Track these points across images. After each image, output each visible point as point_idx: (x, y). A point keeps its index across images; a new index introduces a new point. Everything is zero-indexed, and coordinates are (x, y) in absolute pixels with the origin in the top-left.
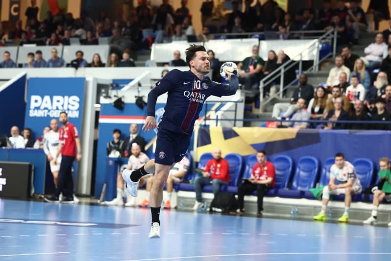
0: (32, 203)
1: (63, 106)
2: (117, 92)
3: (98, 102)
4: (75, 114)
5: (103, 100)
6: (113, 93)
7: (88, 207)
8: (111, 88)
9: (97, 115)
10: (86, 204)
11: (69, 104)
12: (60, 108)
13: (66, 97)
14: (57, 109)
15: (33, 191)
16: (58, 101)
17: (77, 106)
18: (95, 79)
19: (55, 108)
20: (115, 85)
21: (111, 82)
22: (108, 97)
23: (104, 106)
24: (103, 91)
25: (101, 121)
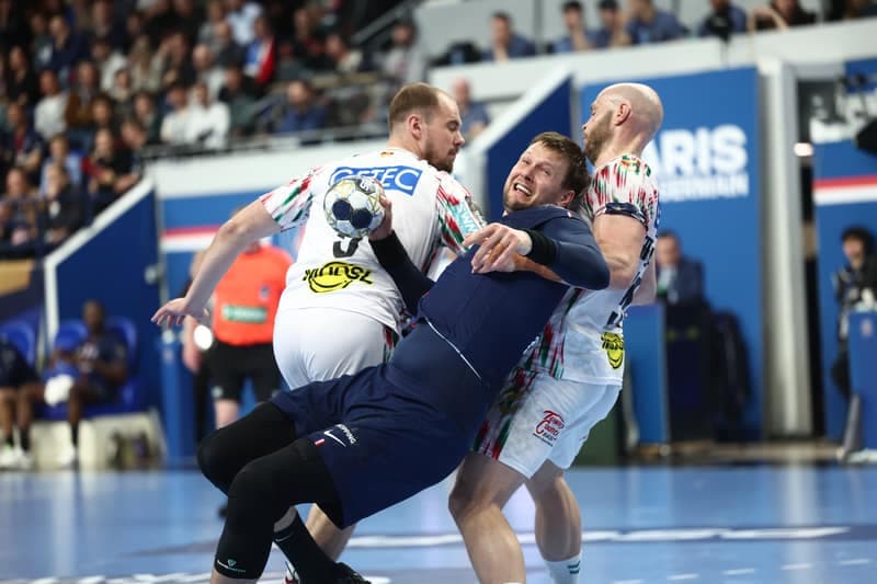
0: (634, 475)
1: (695, 162)
2: (864, 103)
3: (804, 137)
5: (821, 132)
6: (850, 105)
7: (811, 474)
8: (840, 88)
9: (807, 178)
10: (804, 463)
11: (713, 153)
12: (687, 167)
13: (703, 134)
14: (679, 172)
15: (633, 437)
16: (679, 149)
18: (789, 67)
20: (853, 81)
21: (840, 71)
22: (834, 118)
23: (825, 149)
24: (817, 101)
25: (824, 196)
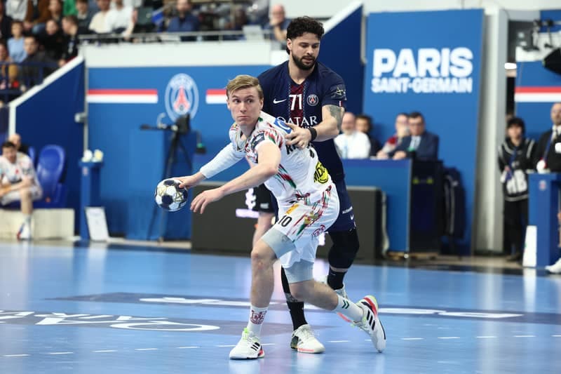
0: (385, 270)
1: (439, 69)
2: (550, 37)
3: (511, 59)
4: (466, 86)
5: (522, 55)
6: (542, 39)
7: (500, 277)
8: (538, 28)
9: (511, 85)
10: (496, 271)
11: (451, 64)
12: (434, 73)
13: (446, 51)
14: (428, 75)
15: (386, 246)
16: (429, 60)
17: (468, 68)
18: (504, 11)
19: (422, 73)
20: (545, 24)
21: (537, 17)
22: (531, 47)
23: (524, 66)
24: (521, 35)
25: (520, 97)
